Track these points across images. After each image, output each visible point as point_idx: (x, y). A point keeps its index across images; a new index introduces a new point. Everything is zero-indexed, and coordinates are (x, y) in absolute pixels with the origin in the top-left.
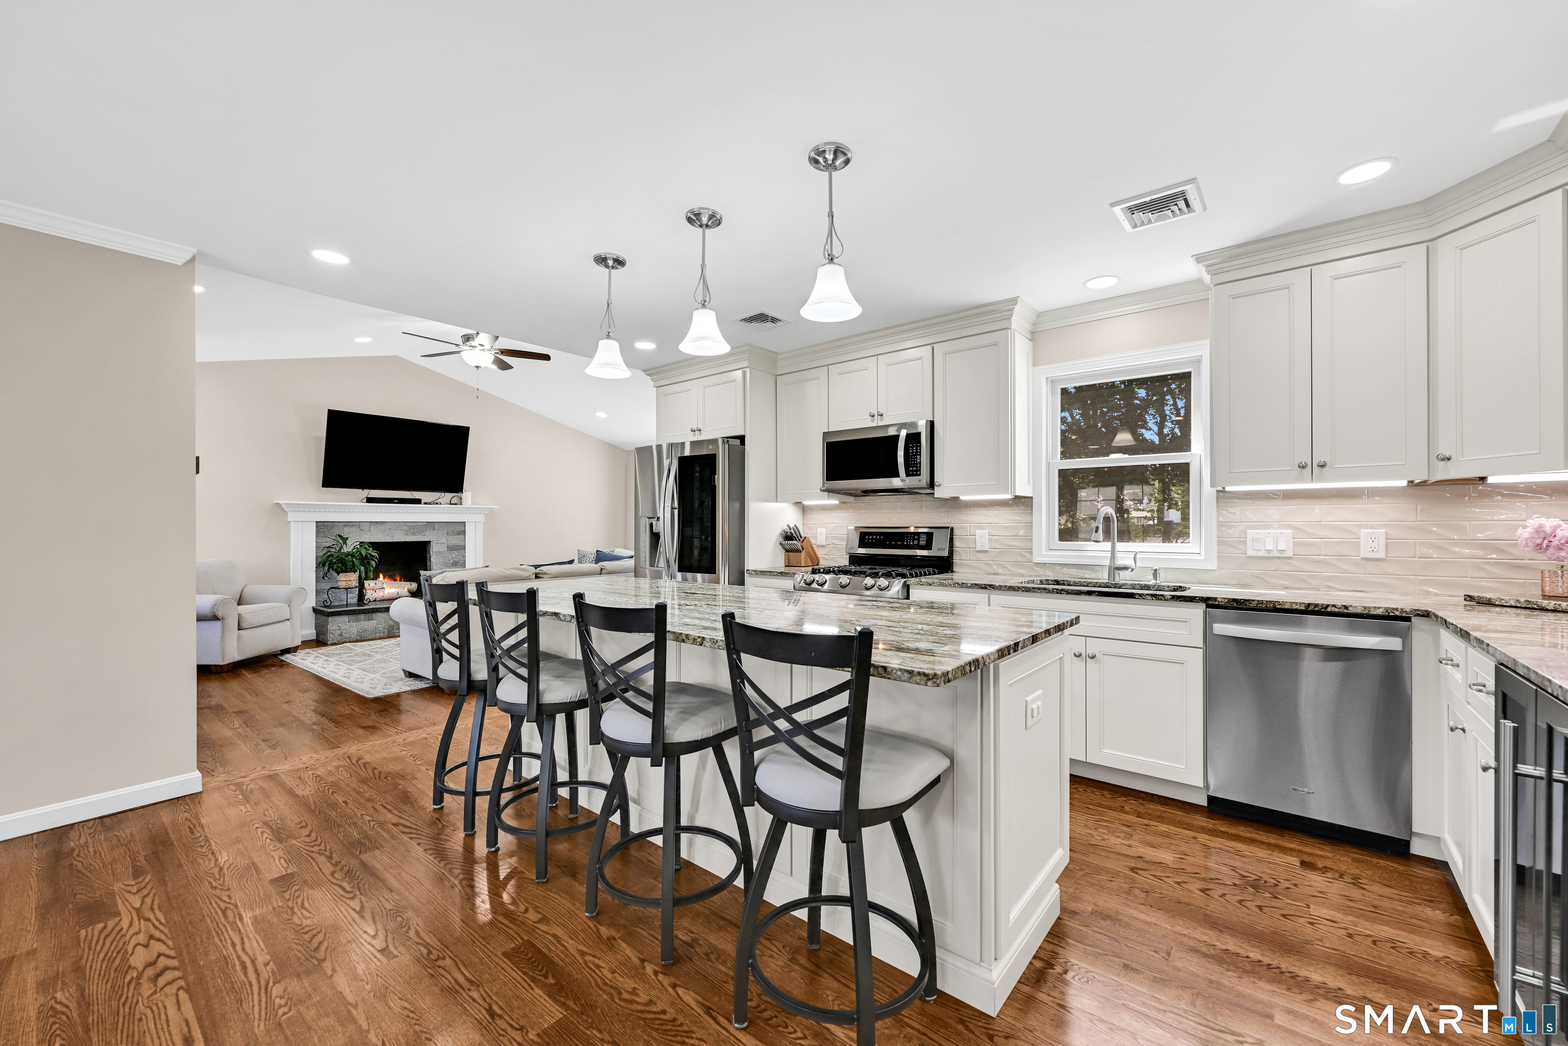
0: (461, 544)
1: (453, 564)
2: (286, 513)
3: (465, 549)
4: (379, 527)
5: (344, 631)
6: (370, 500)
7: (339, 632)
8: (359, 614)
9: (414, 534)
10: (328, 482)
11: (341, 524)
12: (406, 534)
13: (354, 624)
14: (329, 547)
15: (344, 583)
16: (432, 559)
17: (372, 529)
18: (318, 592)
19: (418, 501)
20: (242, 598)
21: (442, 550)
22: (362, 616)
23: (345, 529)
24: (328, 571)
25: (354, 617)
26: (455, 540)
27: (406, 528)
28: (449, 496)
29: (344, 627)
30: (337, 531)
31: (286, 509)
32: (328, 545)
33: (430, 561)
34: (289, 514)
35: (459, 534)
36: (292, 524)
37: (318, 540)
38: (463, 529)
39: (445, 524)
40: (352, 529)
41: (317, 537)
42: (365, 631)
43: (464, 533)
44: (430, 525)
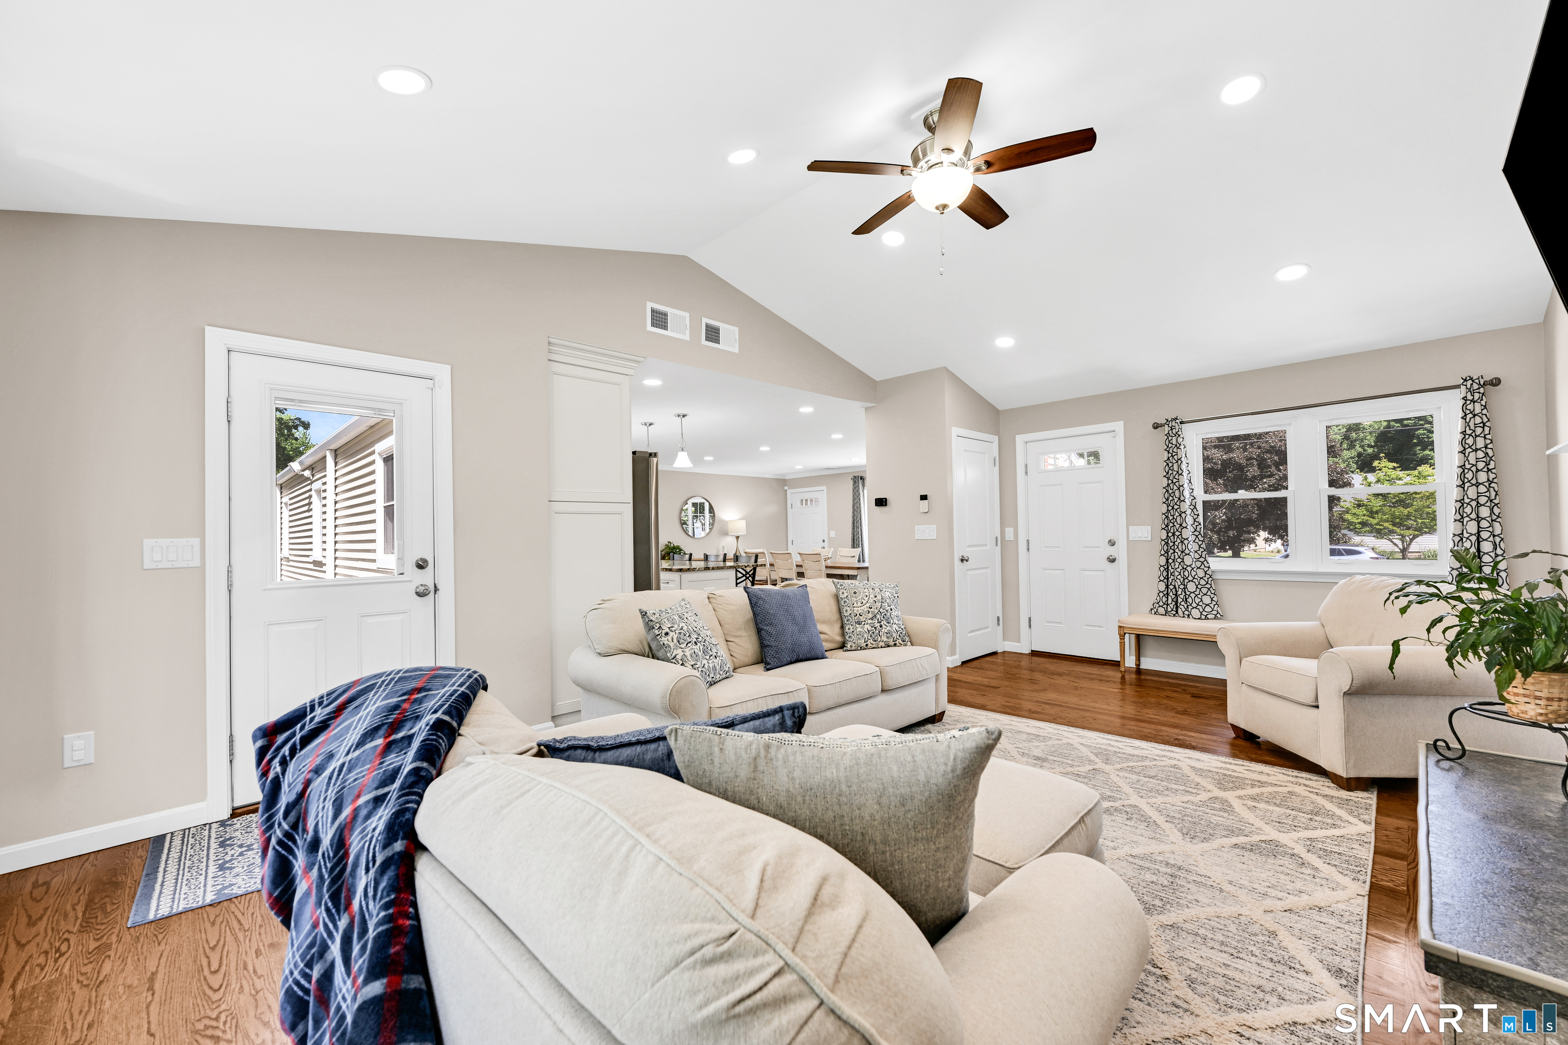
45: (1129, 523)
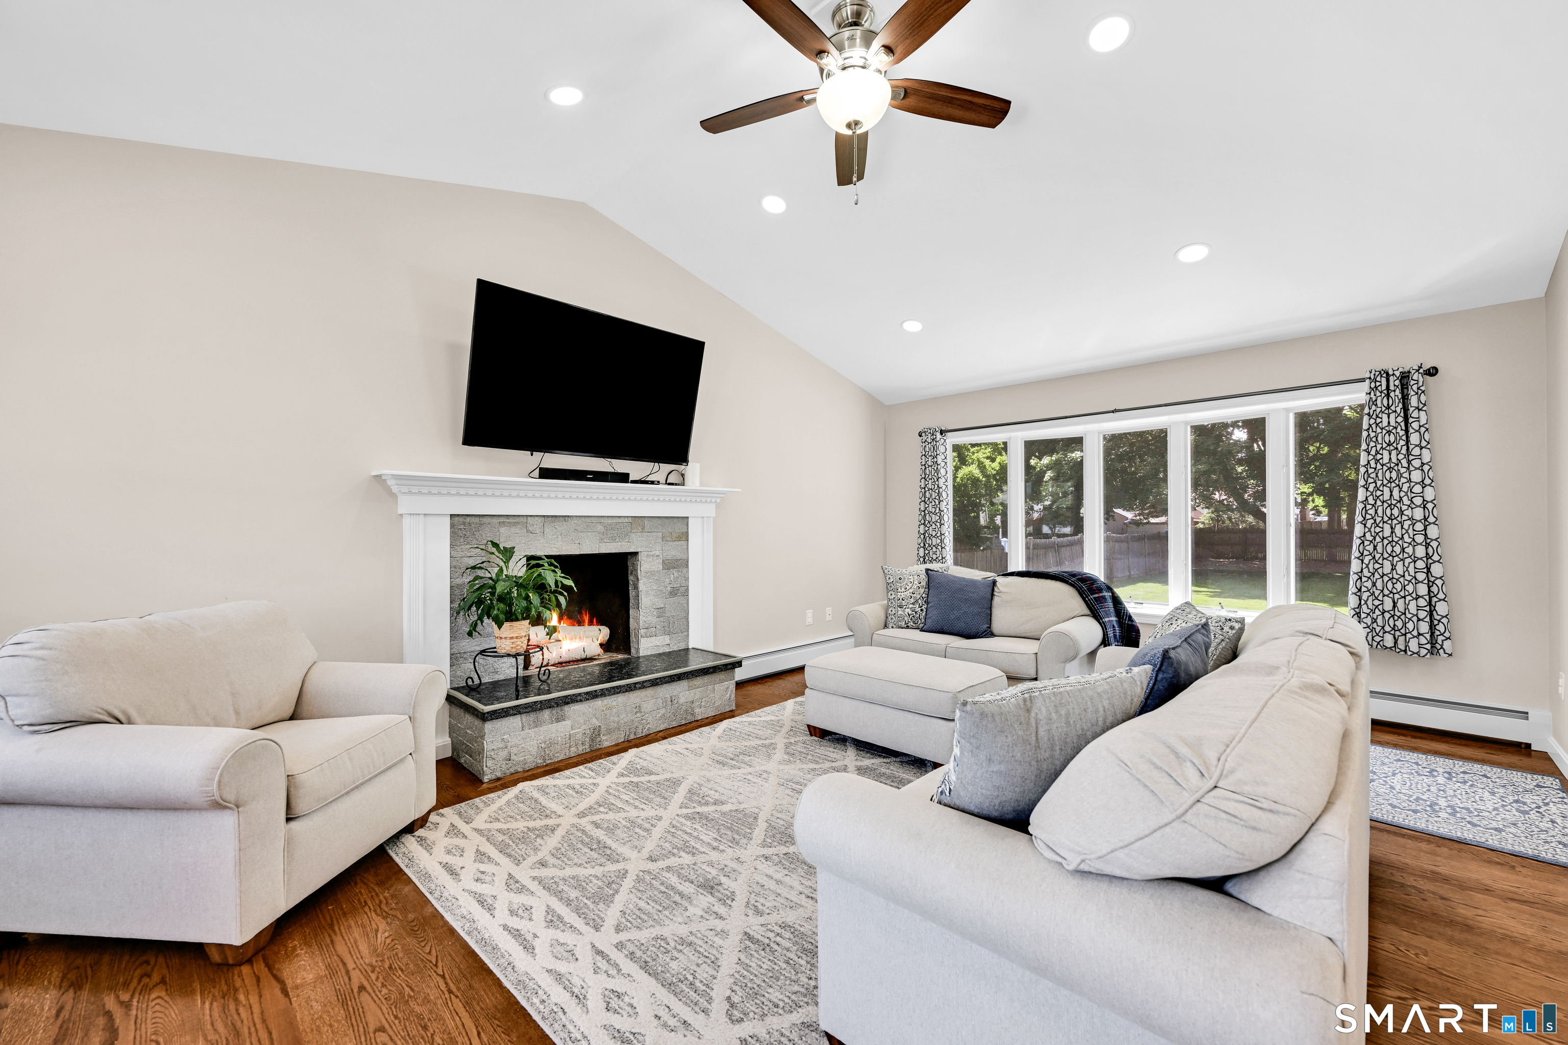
0: (681, 556)
1: (671, 593)
2: (394, 496)
3: (687, 566)
4: (561, 527)
5: (514, 750)
6: (546, 473)
7: (504, 754)
8: (541, 709)
9: (613, 539)
10: (471, 438)
11: (495, 520)
12: (601, 541)
13: (532, 732)
14: (474, 568)
15: (508, 642)
16: (642, 586)
17: (547, 530)
18: (455, 658)
19: (623, 478)
20: (306, 698)
21: (654, 568)
22: (546, 714)
23: (503, 530)
24: (480, 618)
25: (532, 716)
26: (673, 551)
27: (600, 528)
28: (666, 468)
29: (513, 741)
30: (487, 535)
31: (395, 489)
32: (472, 562)
33: (636, 587)
34: (402, 499)
35: (679, 539)
36: (406, 521)
37: (455, 554)
38: (685, 530)
39: (659, 521)
40: (513, 530)
41: (452, 546)
42: (552, 744)
43: (685, 537)
44: (637, 521)
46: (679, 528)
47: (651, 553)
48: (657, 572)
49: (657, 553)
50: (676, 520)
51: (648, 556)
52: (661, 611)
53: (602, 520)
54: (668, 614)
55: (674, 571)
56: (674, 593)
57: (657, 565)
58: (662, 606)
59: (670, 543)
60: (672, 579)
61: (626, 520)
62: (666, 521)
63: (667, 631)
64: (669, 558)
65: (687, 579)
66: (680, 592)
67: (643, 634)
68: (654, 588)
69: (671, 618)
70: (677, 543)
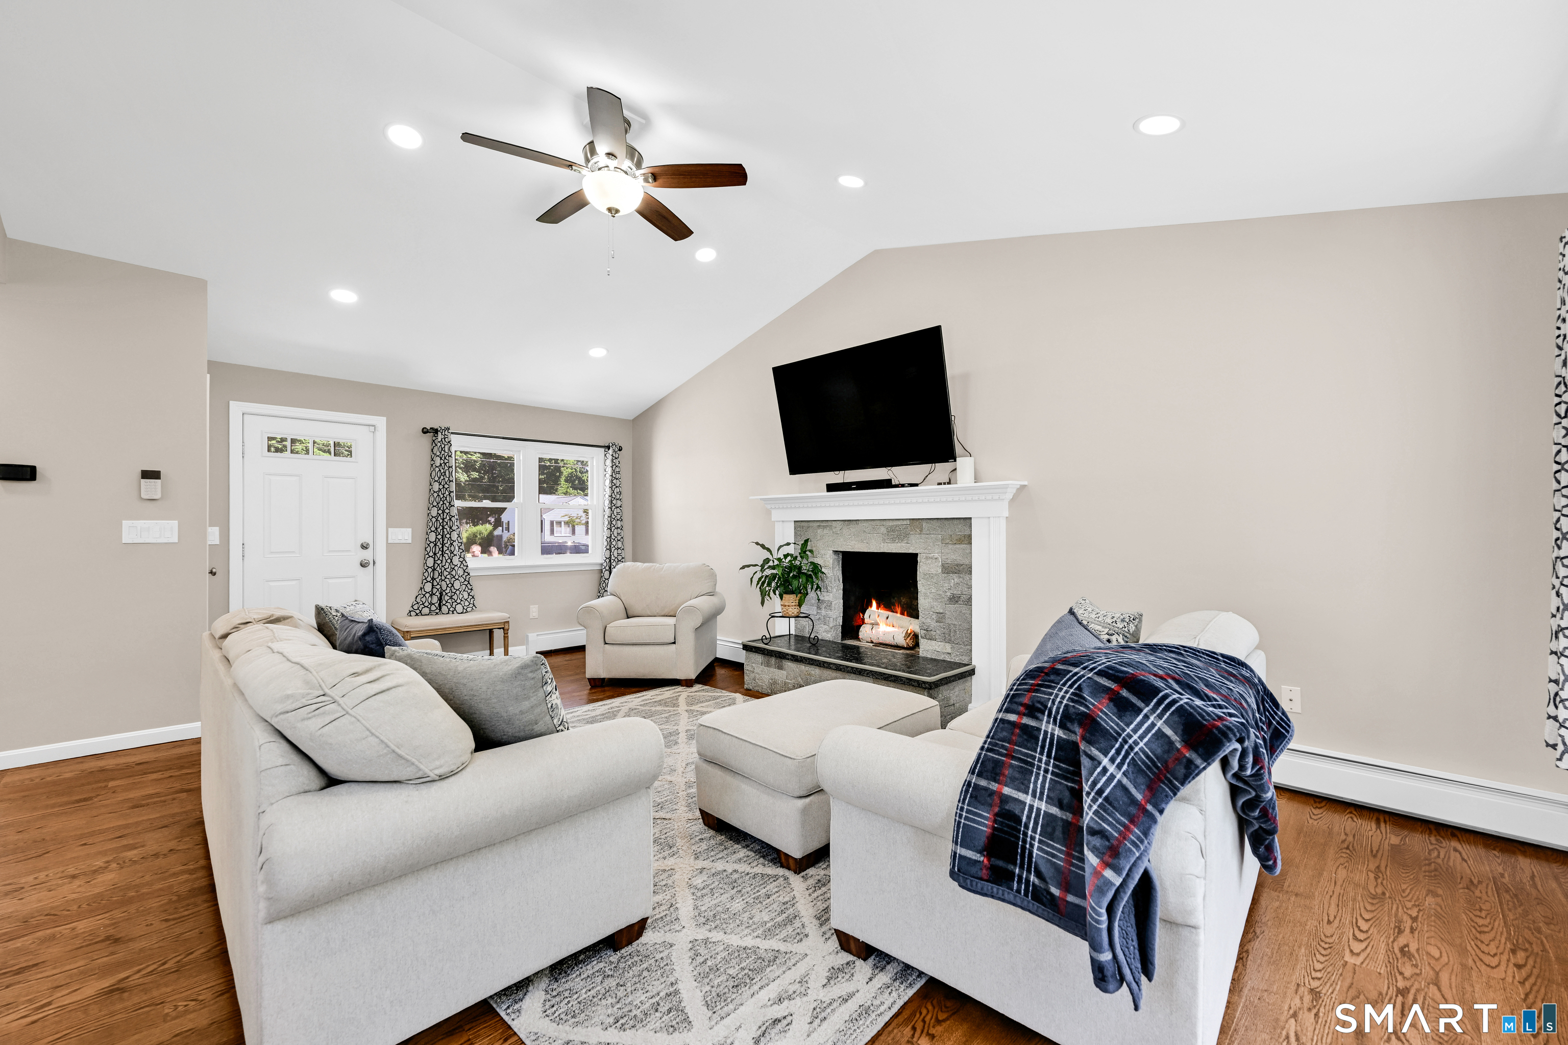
0: (962, 560)
1: (951, 599)
3: (970, 572)
4: (854, 528)
6: (831, 488)
9: (893, 541)
10: (795, 467)
12: (885, 541)
16: (920, 587)
17: (845, 531)
19: (886, 484)
21: (933, 571)
23: (819, 531)
26: (954, 555)
27: (884, 530)
30: (811, 534)
34: (772, 512)
35: (960, 541)
36: (776, 525)
38: (967, 533)
39: (938, 522)
40: (824, 533)
43: (968, 539)
44: (918, 523)
45: (389, 526)
46: (960, 530)
47: (930, 556)
48: (936, 575)
49: (936, 555)
50: (955, 522)
51: (927, 558)
52: (941, 617)
53: (884, 523)
54: (948, 621)
55: (955, 576)
56: (954, 599)
57: (936, 568)
58: (941, 611)
59: (950, 546)
60: (952, 585)
61: (905, 522)
62: (946, 522)
63: (947, 639)
64: (949, 561)
65: (970, 587)
66: (962, 600)
67: (923, 635)
68: (933, 591)
69: (952, 626)
70: (958, 546)
